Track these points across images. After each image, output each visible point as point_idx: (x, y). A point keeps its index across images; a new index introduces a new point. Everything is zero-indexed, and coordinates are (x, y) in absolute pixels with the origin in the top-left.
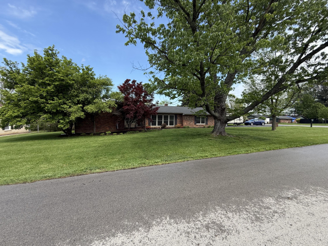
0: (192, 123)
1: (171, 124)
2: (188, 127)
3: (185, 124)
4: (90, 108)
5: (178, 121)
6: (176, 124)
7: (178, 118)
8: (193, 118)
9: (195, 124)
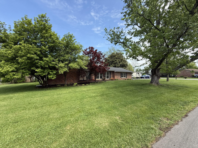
0: (119, 77)
1: (108, 78)
2: (118, 80)
3: (116, 77)
4: (74, 65)
5: (111, 76)
6: (110, 78)
7: (112, 74)
8: (120, 74)
9: (121, 78)
